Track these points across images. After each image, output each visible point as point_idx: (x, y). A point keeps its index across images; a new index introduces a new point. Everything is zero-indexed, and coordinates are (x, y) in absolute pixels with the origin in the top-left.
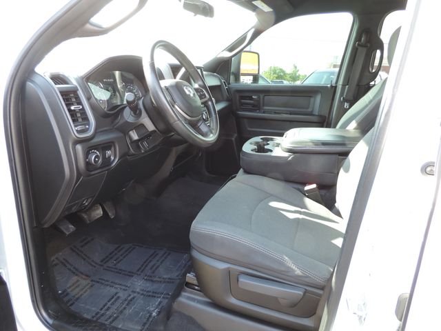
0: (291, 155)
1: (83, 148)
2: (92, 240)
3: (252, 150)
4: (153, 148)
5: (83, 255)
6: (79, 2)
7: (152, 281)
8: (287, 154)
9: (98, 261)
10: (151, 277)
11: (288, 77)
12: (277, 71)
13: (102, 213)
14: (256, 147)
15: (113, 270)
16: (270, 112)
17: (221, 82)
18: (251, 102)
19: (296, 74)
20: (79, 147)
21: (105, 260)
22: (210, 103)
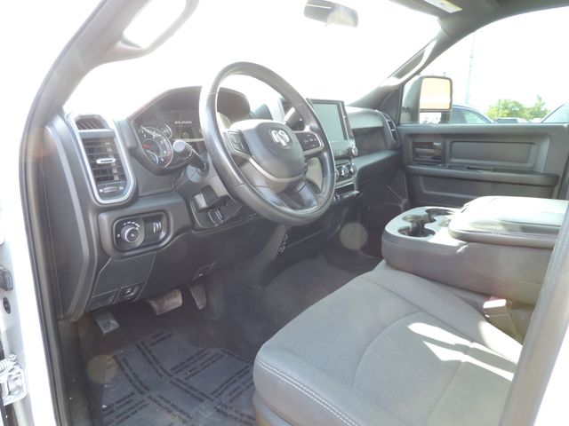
0: (462, 245)
1: (109, 219)
2: (169, 336)
3: (400, 231)
4: (232, 220)
5: (150, 356)
6: (105, 2)
7: (225, 414)
8: (456, 243)
9: (168, 369)
10: (226, 407)
11: (527, 114)
12: (510, 105)
13: (181, 302)
14: (409, 225)
15: (182, 385)
16: (460, 167)
17: (384, 122)
18: (431, 151)
19: (539, 108)
20: (104, 217)
21: (176, 369)
22: (326, 154)
